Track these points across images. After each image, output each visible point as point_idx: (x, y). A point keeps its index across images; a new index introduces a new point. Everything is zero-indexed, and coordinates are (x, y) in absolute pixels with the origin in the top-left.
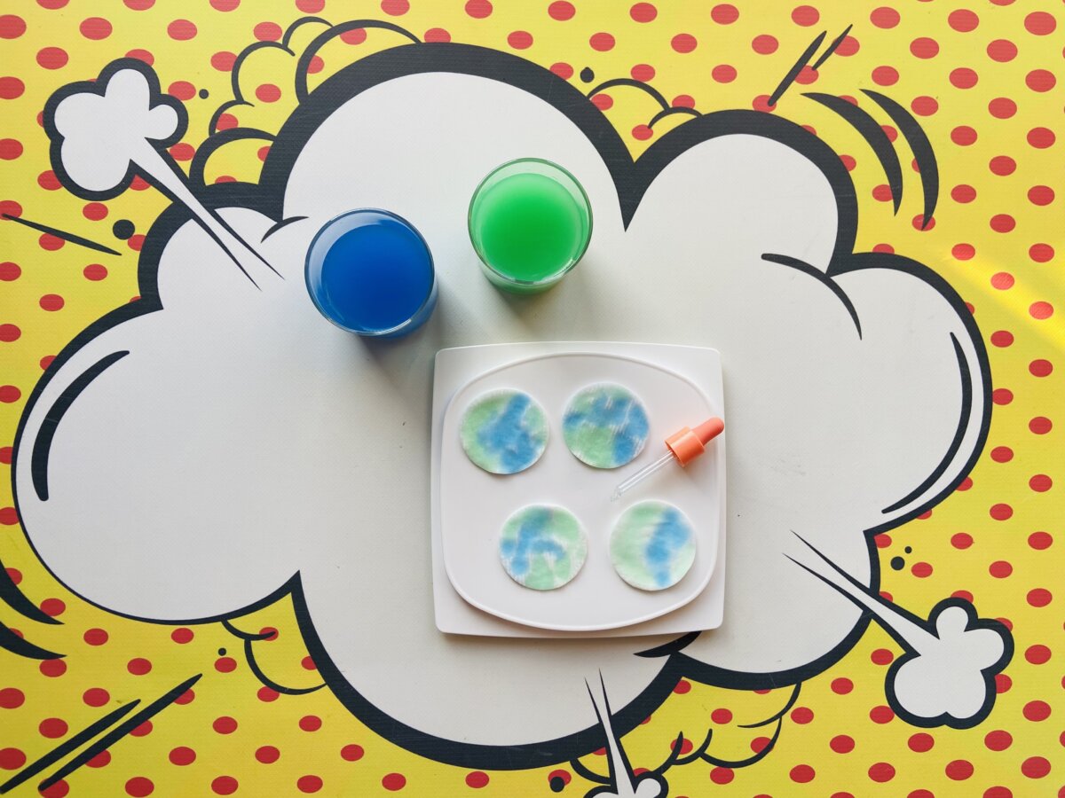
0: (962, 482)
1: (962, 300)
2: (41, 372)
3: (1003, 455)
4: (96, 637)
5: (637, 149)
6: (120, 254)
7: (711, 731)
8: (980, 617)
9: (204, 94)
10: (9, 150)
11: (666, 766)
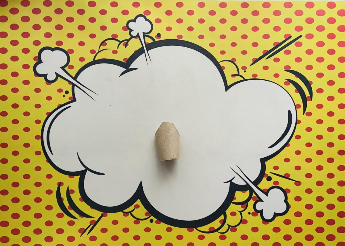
0: (49, 114)
1: (50, 163)
2: (289, 143)
3: (38, 122)
4: (277, 76)
5: (138, 202)
6: (270, 172)
7: (118, 48)
8: (44, 78)
9: (249, 213)
10: (298, 199)
11: (130, 39)
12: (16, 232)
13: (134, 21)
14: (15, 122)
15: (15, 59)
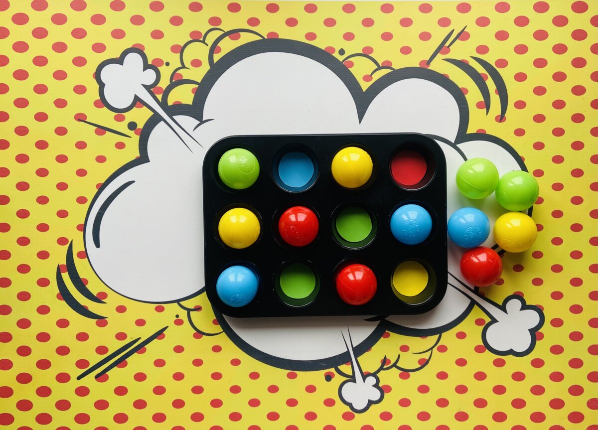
4: (121, 309)
5: (365, 86)
6: (130, 137)
7: (399, 356)
8: (527, 304)
9: (168, 64)
10: (80, 90)
11: (378, 371)
12: (579, 35)
13: (370, 403)
15: (576, 336)
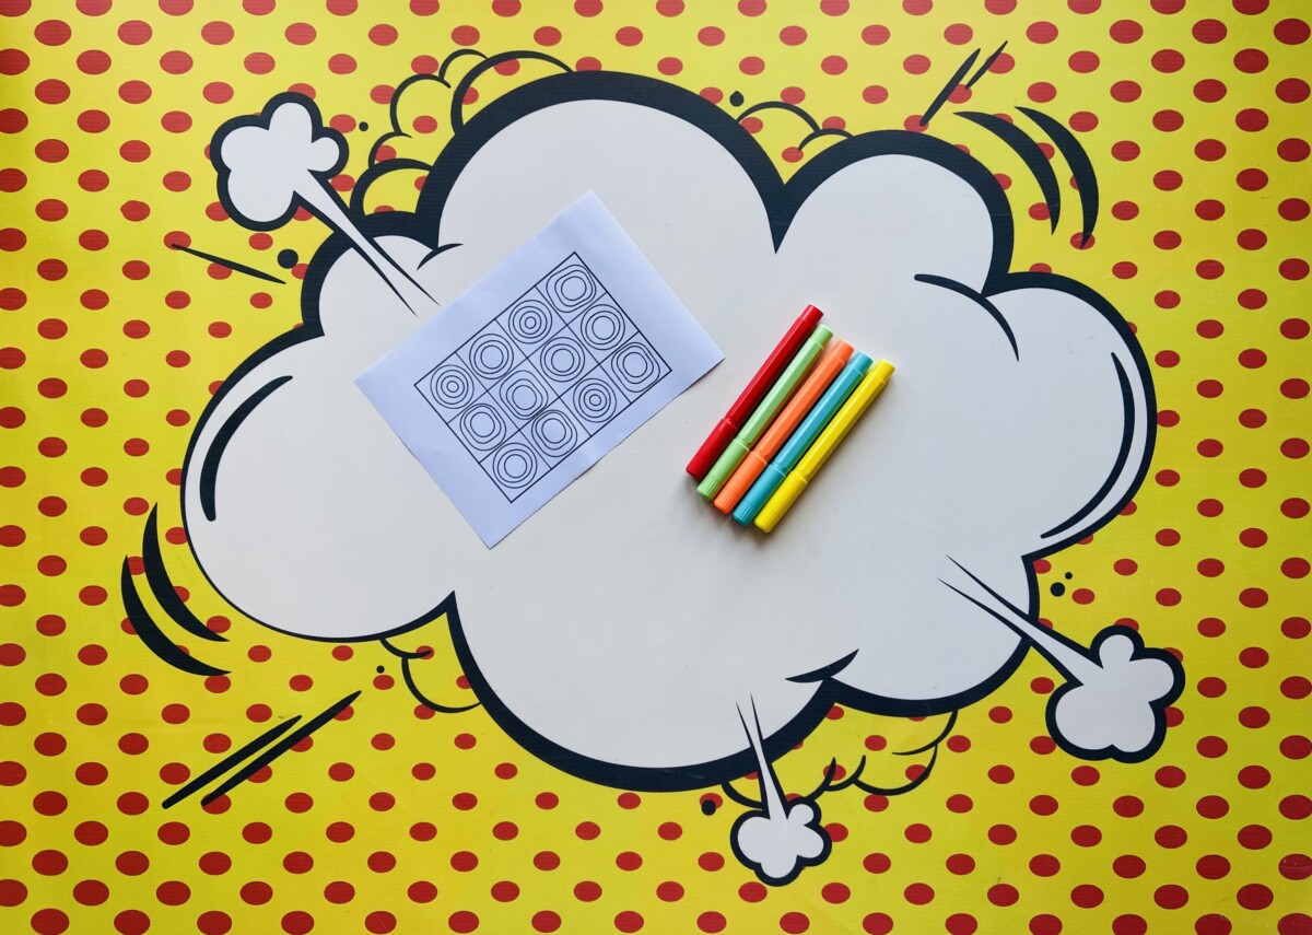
0: (1125, 506)
1: (1123, 320)
2: (211, 396)
3: (1168, 478)
4: (260, 654)
5: (787, 171)
6: (283, 283)
7: (864, 758)
8: (1146, 646)
9: (364, 127)
10: (177, 181)
11: (818, 792)
12: (1251, 61)
13: (802, 863)
14: (1253, 478)
15: (1254, 717)
